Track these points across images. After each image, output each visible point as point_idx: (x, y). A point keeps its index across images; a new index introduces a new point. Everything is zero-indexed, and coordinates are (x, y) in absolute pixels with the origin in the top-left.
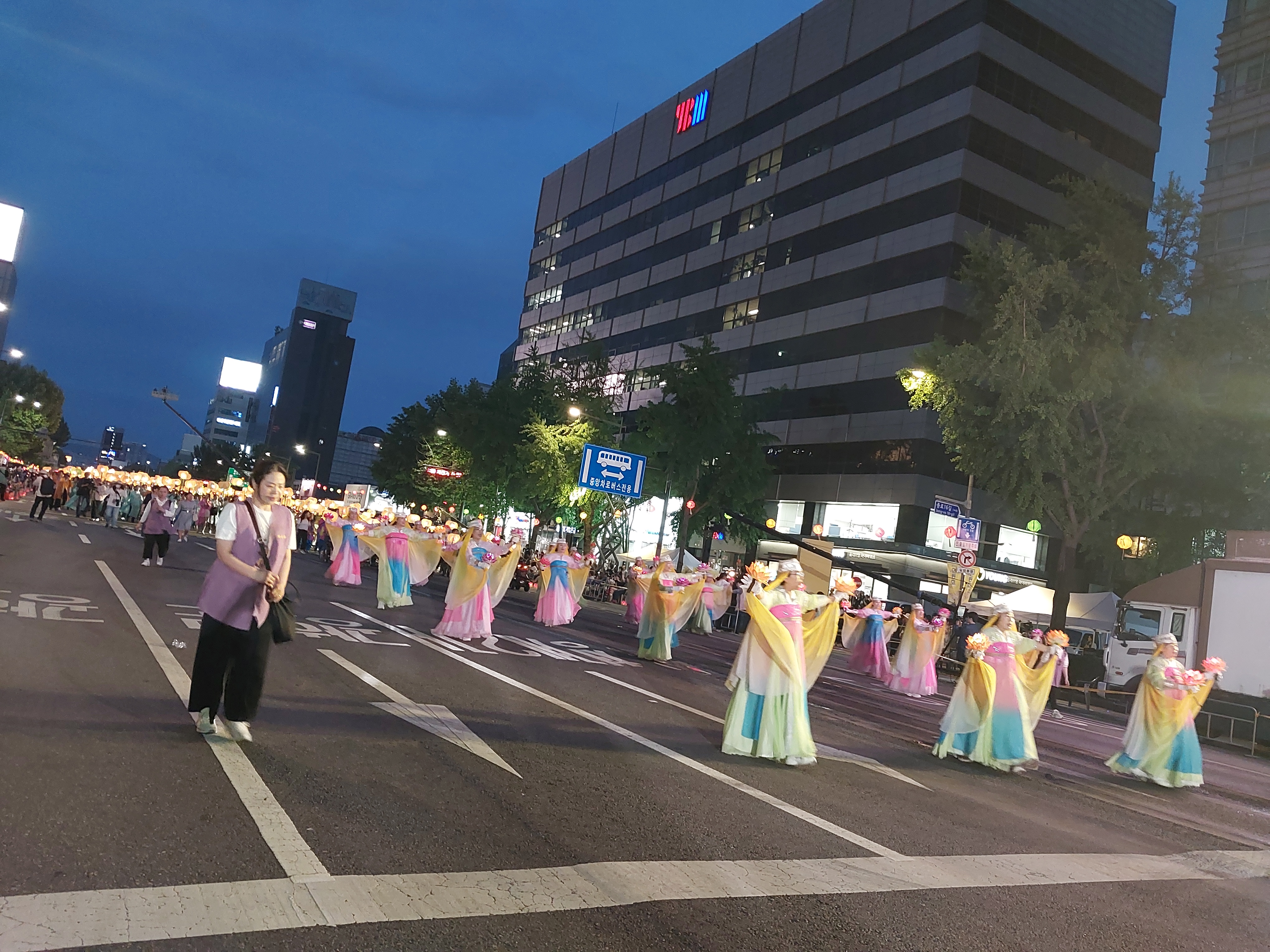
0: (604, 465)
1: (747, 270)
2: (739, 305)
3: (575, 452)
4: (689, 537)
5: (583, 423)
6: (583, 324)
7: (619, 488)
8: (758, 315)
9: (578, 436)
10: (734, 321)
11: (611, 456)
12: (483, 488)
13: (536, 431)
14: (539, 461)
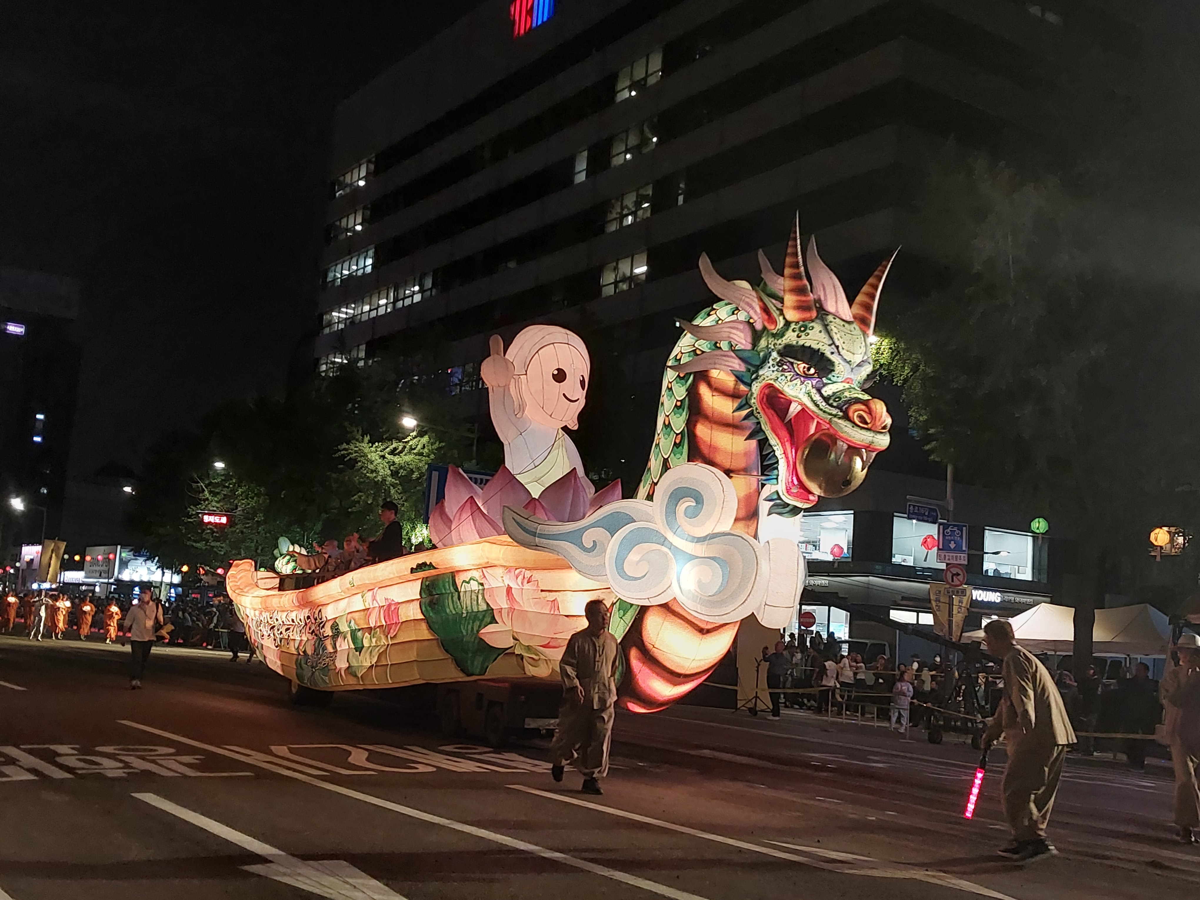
1: (627, 215)
2: (620, 262)
3: (414, 476)
6: (407, 302)
8: (647, 273)
9: (416, 454)
10: (616, 283)
14: (364, 493)
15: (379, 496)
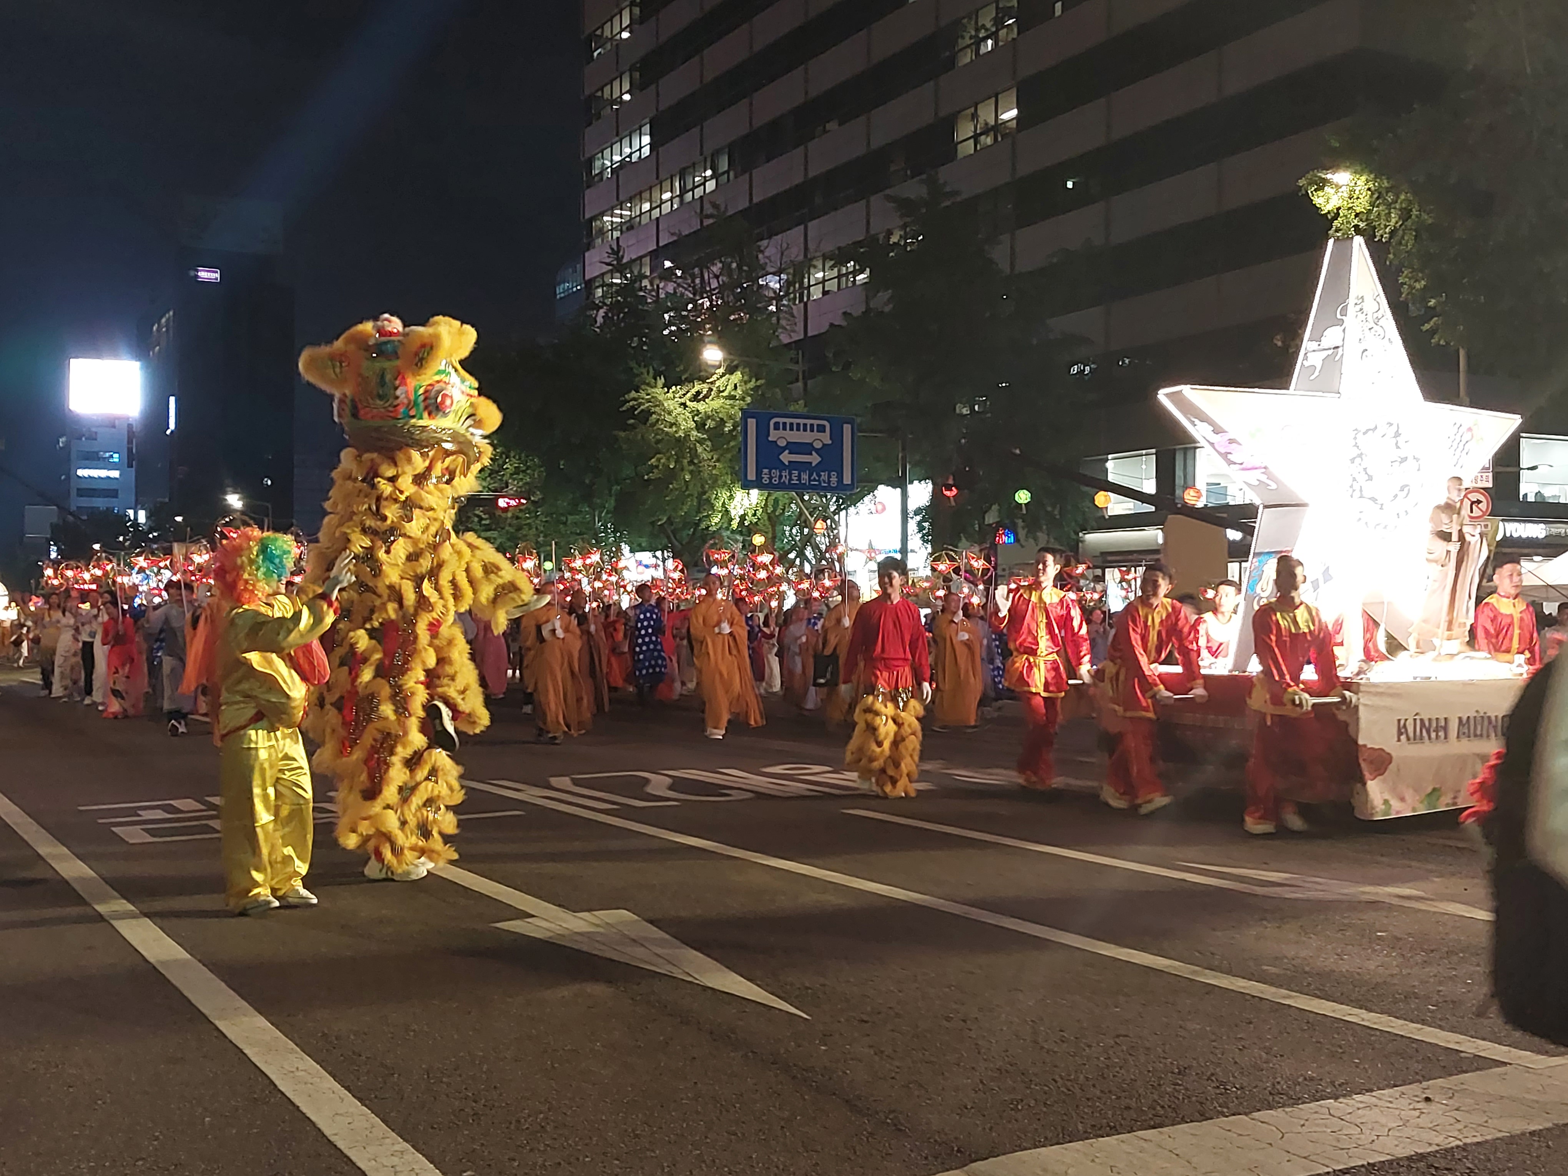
0: (782, 443)
2: (979, 106)
5: (732, 374)
6: (699, 192)
7: (815, 480)
8: (1017, 118)
9: (726, 398)
10: (976, 137)
11: (791, 424)
12: (570, 518)
13: (649, 401)
14: (663, 453)
15: (685, 457)
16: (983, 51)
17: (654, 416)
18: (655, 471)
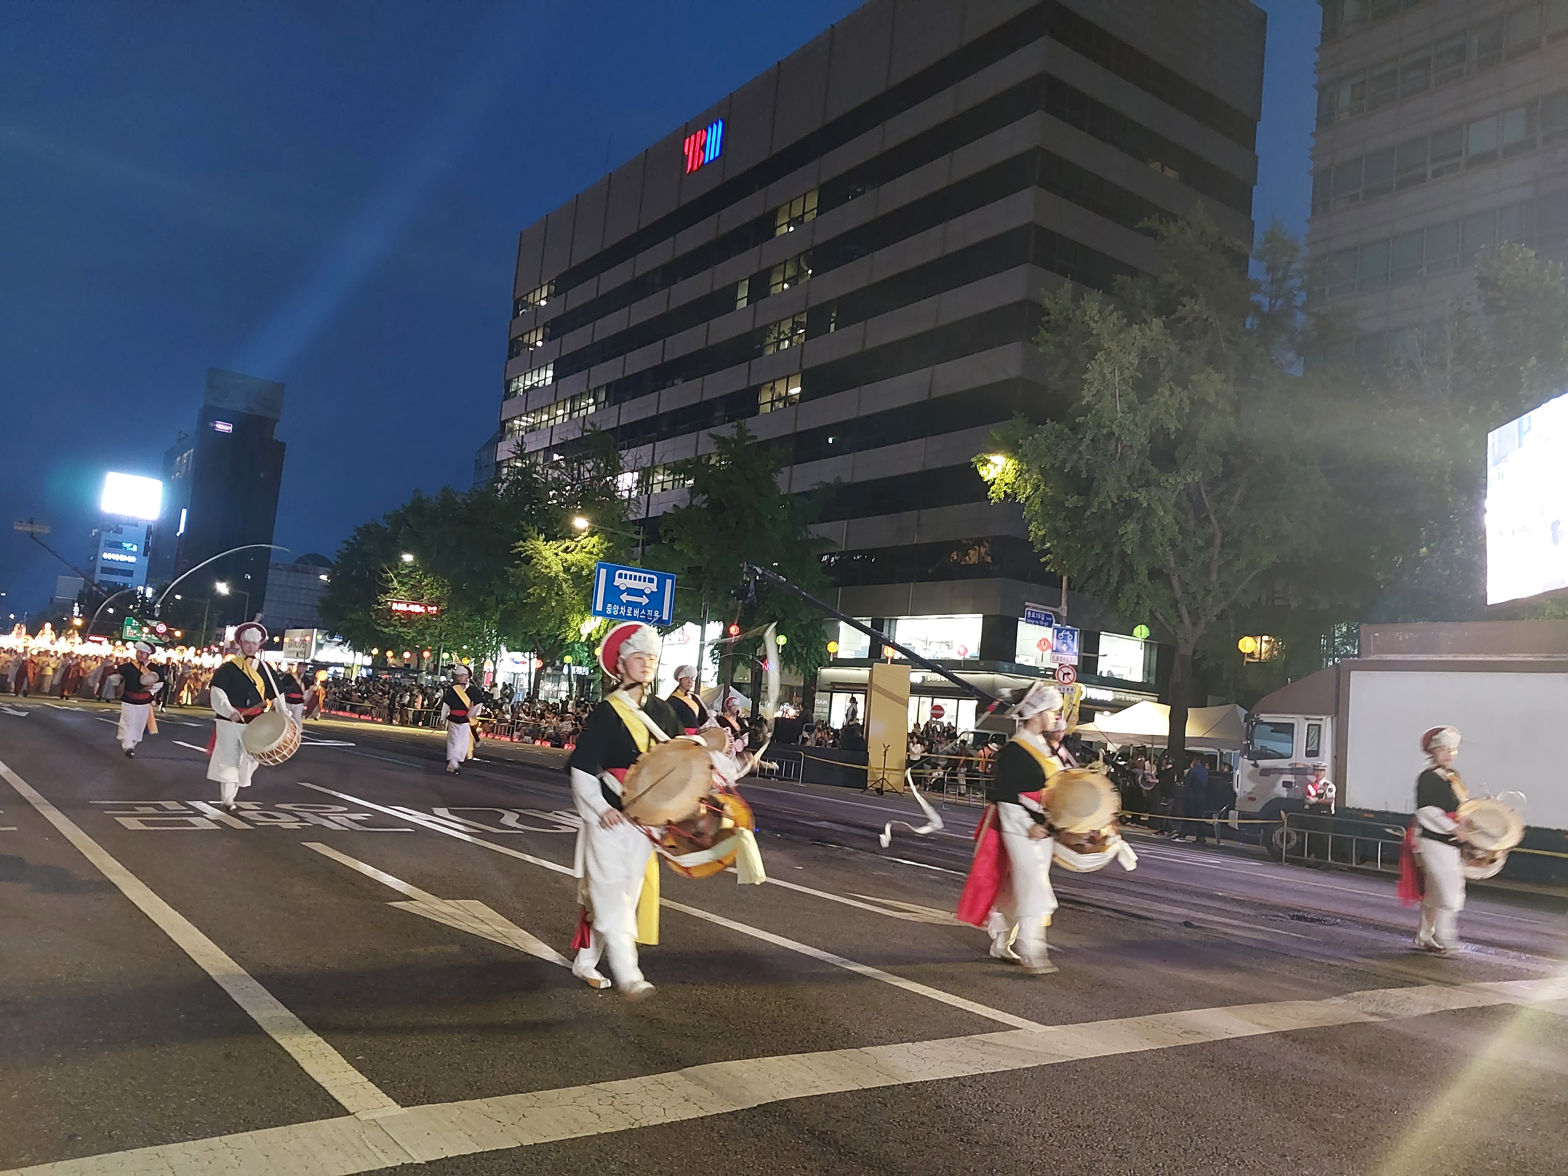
0: (623, 588)
1: (785, 339)
2: (776, 382)
3: (583, 572)
4: (734, 670)
5: (592, 536)
6: (583, 413)
7: (643, 615)
8: (800, 394)
9: (587, 553)
10: (772, 402)
12: (466, 624)
13: (532, 549)
14: (539, 586)
15: (554, 590)
16: (782, 347)
17: (535, 560)
18: (532, 597)
